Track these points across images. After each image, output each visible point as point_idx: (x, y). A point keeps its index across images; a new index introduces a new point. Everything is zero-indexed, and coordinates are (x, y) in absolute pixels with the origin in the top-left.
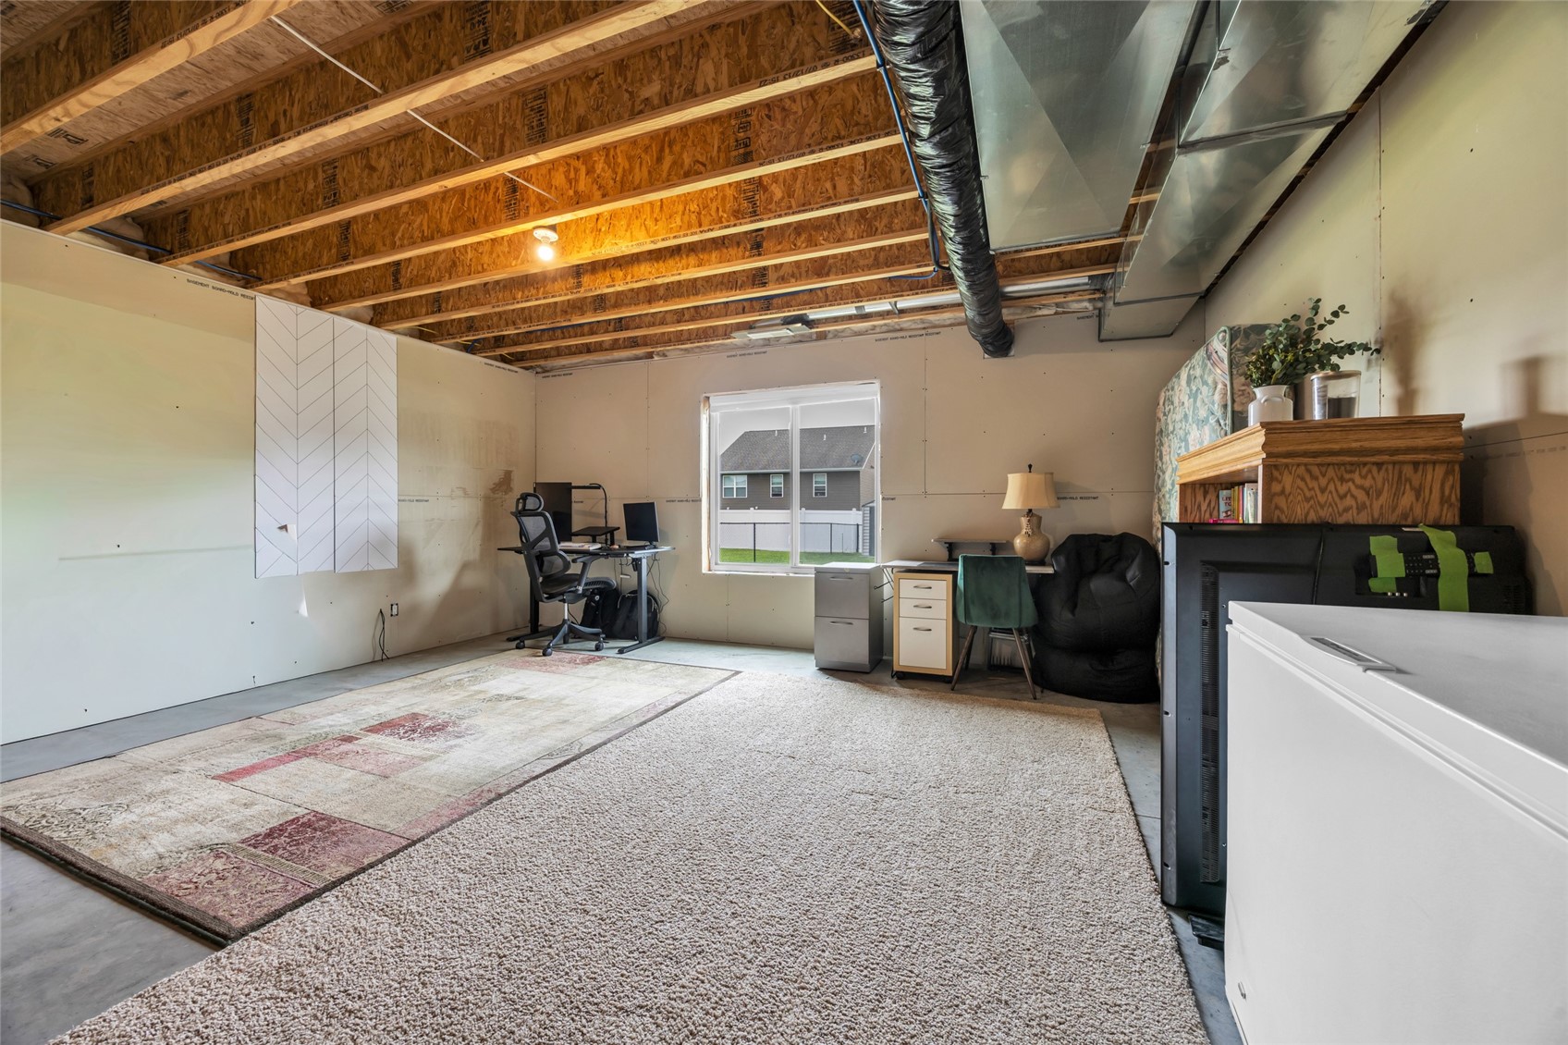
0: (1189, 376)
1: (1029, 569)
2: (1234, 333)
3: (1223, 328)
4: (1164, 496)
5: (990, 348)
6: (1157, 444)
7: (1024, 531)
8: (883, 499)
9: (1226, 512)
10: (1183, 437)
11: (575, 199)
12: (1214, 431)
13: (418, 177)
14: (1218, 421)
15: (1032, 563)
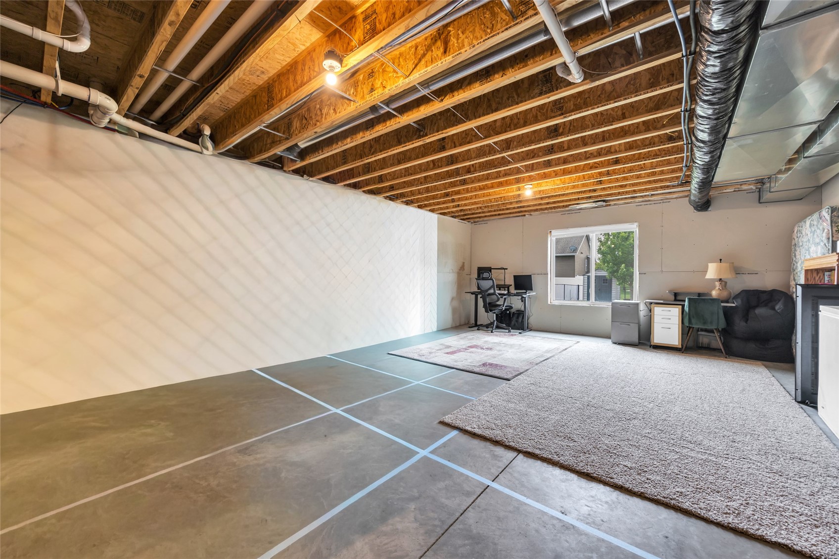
0: (810, 223)
1: (723, 304)
2: (833, 209)
3: (828, 207)
4: (797, 273)
5: (699, 209)
6: (793, 250)
7: (717, 288)
8: (639, 274)
9: (828, 281)
10: (807, 249)
11: (544, 176)
12: (823, 248)
13: (498, 176)
14: (825, 244)
15: (723, 302)
